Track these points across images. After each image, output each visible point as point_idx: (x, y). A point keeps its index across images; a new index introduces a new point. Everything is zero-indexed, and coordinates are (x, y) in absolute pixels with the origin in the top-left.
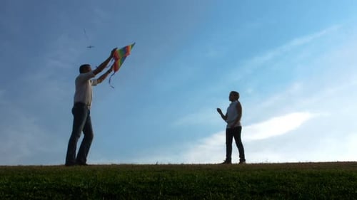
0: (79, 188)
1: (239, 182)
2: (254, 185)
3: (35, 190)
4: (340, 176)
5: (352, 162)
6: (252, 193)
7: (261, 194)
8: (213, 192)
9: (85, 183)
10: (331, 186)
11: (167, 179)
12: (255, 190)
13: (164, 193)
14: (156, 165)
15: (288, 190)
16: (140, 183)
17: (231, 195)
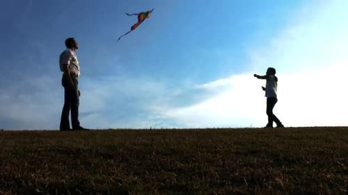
0: (79, 149)
1: (226, 143)
2: (239, 146)
3: (40, 151)
4: (318, 139)
5: (329, 127)
6: (238, 153)
7: (246, 154)
8: (201, 152)
9: (85, 145)
10: (309, 147)
11: (160, 142)
12: (240, 151)
13: (157, 153)
14: (151, 129)
15: (270, 150)
16: (135, 145)
17: (218, 155)
